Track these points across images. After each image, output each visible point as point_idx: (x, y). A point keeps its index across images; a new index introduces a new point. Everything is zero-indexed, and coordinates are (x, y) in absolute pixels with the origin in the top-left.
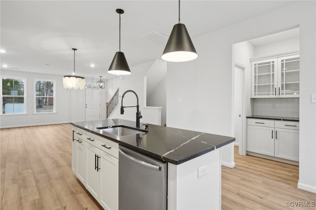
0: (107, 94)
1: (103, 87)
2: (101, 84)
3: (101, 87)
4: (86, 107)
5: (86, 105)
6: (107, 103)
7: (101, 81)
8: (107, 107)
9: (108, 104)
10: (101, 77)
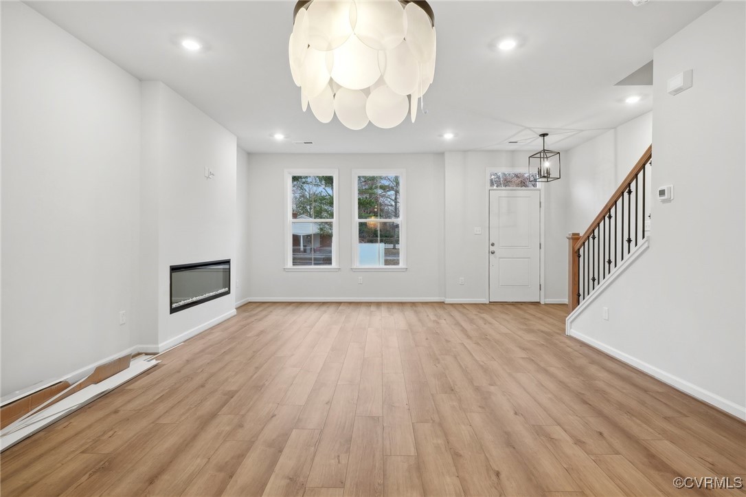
0: (567, 204)
1: (554, 174)
2: (547, 164)
3: (547, 176)
4: (493, 253)
5: (493, 245)
6: (575, 238)
7: (544, 153)
8: (576, 255)
9: (581, 242)
10: (544, 135)
